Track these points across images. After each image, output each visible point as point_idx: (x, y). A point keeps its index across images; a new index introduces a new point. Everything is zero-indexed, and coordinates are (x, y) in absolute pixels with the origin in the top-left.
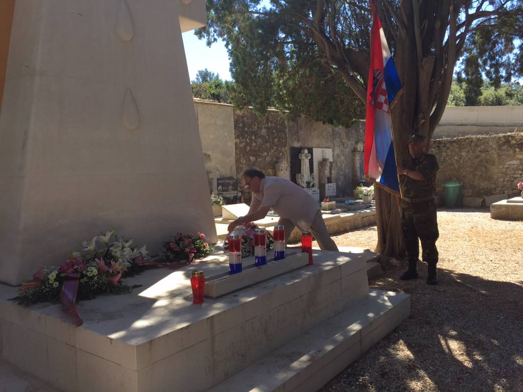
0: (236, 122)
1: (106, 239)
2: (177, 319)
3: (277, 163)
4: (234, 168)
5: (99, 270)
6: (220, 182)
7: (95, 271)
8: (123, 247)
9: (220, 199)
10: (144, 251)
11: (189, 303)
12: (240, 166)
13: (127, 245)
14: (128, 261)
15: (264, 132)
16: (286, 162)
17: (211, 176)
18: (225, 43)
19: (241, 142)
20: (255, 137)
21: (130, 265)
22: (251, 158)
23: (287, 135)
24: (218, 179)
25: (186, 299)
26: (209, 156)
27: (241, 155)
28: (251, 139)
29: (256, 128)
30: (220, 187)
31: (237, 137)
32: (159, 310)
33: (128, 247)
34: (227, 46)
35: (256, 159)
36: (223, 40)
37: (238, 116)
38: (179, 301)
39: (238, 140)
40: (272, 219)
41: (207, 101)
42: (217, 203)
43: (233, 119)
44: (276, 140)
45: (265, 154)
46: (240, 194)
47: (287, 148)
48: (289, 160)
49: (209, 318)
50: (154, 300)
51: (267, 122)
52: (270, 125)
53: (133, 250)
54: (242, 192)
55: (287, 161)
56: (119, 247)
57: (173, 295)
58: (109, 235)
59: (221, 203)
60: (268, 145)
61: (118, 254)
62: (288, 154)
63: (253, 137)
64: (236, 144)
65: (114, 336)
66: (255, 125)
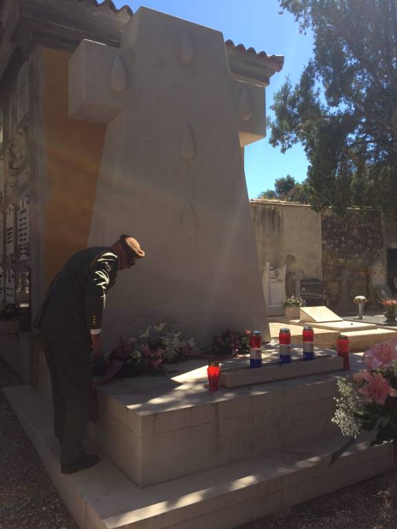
0: (324, 223)
1: (159, 329)
2: (187, 401)
3: (370, 265)
4: (321, 269)
5: (142, 354)
6: (304, 283)
7: (139, 354)
8: (173, 337)
9: (300, 301)
10: (192, 343)
11: (206, 390)
12: (327, 267)
13: (176, 335)
14: (175, 350)
15: (355, 233)
16: (380, 264)
17: (294, 277)
18: (304, 147)
19: (329, 244)
20: (345, 239)
21: (176, 354)
22: (340, 260)
23: (384, 236)
24: (301, 281)
25: (205, 386)
26: (293, 257)
27: (329, 257)
28: (341, 241)
29: (346, 228)
30: (303, 289)
31: (324, 238)
32: (177, 392)
33: (178, 337)
34: (306, 150)
35: (346, 261)
36: (303, 144)
37: (327, 217)
38: (200, 388)
39: (325, 242)
40: (352, 324)
41: (293, 203)
42: (297, 305)
43: (320, 221)
44: (370, 241)
45: (357, 255)
46: (325, 296)
47: (384, 250)
48: (386, 262)
49: (213, 404)
50: (180, 384)
51: (360, 223)
52: (363, 225)
53: (181, 340)
54: (329, 295)
55: (383, 263)
56: (169, 336)
57: (198, 382)
58: (162, 326)
59: (301, 304)
60: (361, 246)
61: (167, 343)
62: (385, 256)
63: (343, 239)
64: (323, 245)
65: (130, 407)
66: (345, 226)
